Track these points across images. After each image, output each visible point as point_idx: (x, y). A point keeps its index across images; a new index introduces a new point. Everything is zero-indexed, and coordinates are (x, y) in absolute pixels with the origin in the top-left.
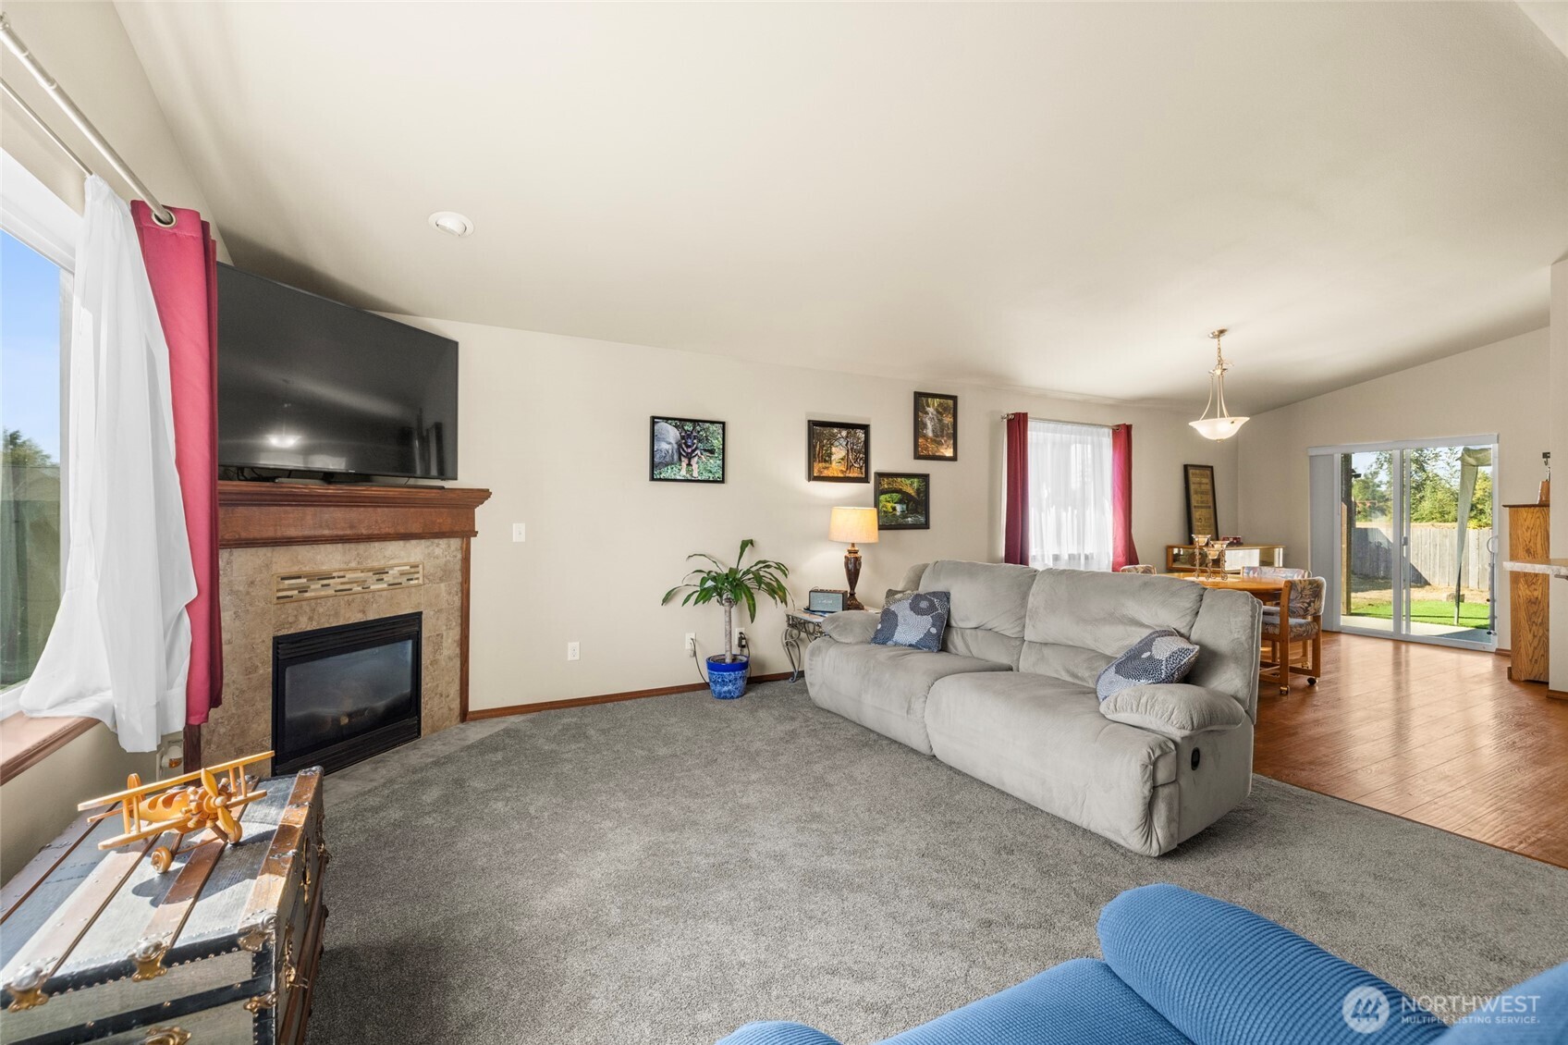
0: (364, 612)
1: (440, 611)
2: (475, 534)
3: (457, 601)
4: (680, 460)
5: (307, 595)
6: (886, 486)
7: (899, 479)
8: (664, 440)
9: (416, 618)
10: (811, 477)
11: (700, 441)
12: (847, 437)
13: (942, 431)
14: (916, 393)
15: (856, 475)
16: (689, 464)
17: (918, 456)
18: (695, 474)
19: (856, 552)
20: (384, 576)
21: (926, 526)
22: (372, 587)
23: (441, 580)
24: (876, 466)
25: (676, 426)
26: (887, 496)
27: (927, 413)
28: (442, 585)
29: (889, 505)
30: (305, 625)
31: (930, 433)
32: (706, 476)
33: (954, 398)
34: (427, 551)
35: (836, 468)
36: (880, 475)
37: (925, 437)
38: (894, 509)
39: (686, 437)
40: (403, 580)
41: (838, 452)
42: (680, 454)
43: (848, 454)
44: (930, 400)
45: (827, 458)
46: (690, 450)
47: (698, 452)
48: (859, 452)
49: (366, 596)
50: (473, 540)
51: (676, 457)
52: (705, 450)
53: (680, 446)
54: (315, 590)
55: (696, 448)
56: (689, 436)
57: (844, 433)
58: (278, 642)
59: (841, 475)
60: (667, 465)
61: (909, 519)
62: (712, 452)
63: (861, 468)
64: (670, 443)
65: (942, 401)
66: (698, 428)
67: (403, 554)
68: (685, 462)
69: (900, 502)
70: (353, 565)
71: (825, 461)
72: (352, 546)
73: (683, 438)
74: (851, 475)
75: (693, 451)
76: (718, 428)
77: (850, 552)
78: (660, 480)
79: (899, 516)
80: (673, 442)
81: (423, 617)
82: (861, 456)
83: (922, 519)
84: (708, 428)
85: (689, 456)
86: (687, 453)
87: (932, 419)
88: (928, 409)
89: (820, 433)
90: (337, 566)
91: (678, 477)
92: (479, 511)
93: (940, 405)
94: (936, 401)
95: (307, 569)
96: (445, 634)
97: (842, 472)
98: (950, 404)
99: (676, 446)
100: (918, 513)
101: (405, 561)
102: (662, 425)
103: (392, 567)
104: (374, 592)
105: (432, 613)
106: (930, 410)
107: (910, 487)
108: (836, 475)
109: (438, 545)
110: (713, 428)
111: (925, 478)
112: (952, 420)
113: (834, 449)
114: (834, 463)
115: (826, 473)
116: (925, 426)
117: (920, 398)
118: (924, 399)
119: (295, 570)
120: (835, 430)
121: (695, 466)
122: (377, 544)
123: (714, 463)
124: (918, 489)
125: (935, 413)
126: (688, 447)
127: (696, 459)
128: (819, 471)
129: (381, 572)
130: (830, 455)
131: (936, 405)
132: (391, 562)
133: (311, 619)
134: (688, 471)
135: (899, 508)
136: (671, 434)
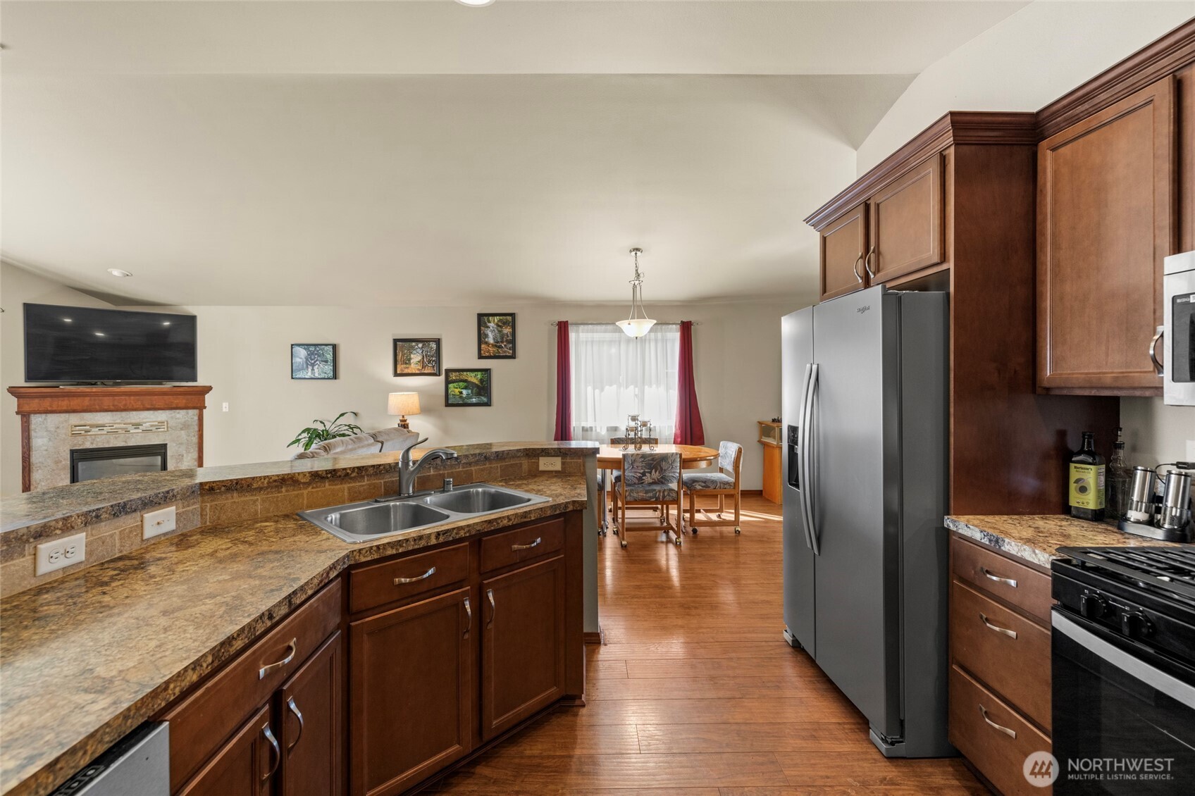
0: (126, 442)
1: (181, 444)
2: (205, 408)
3: (195, 440)
4: (307, 367)
5: (89, 433)
6: (454, 378)
7: (465, 373)
8: (298, 357)
9: (164, 446)
10: (396, 374)
11: (319, 356)
12: (422, 347)
13: (502, 338)
14: (478, 314)
15: (429, 371)
16: (313, 370)
17: (480, 357)
18: (317, 375)
19: (405, 421)
20: (140, 427)
21: (488, 404)
22: (131, 431)
23: (181, 429)
24: (446, 365)
25: (305, 349)
26: (455, 384)
27: (488, 327)
28: (183, 432)
29: (457, 391)
30: (88, 445)
31: (491, 340)
32: (323, 376)
33: (513, 315)
34: (170, 416)
35: (414, 367)
36: (448, 371)
37: (487, 343)
38: (461, 393)
39: (311, 354)
40: (154, 428)
41: (416, 358)
42: (307, 364)
43: (423, 358)
44: (490, 318)
45: (407, 361)
46: (313, 362)
47: (318, 362)
48: (432, 356)
49: (127, 435)
50: (204, 410)
51: (305, 366)
52: (322, 361)
53: (307, 359)
54: (94, 431)
55: (317, 360)
56: (312, 354)
57: (420, 345)
58: (73, 452)
59: (417, 372)
60: (300, 370)
61: (474, 400)
62: (326, 362)
63: (433, 367)
64: (301, 358)
65: (501, 318)
66: (318, 349)
67: (152, 417)
68: (310, 368)
69: (466, 388)
70: (119, 421)
71: (406, 363)
72: (118, 413)
73: (308, 355)
74: (426, 372)
75: (315, 362)
76: (330, 348)
77: (401, 421)
78: (296, 378)
79: (465, 398)
80: (303, 357)
81: (168, 446)
82: (434, 359)
83: (485, 400)
84: (324, 349)
85: (313, 365)
86: (312, 363)
87: (492, 331)
88: (489, 324)
89: (401, 346)
90: (108, 422)
91: (307, 377)
92: (207, 396)
93: (500, 321)
94: (496, 319)
95: (88, 423)
96: (185, 455)
97: (419, 369)
98: (509, 320)
99: (305, 360)
100: (481, 395)
101: (154, 420)
102: (297, 349)
103: (145, 423)
104: (132, 433)
105: (175, 445)
106: (491, 325)
107: (474, 378)
108: (414, 372)
109: (179, 413)
110: (326, 348)
111: (487, 371)
112: (511, 330)
113: (412, 356)
114: (412, 365)
115: (406, 371)
116: (487, 336)
117: (482, 319)
118: (486, 318)
119: (82, 423)
120: (414, 344)
121: (316, 370)
122: (134, 412)
123: (328, 369)
124: (481, 379)
125: (495, 326)
126: (312, 360)
127: (317, 366)
128: (402, 370)
129: (137, 425)
130: (410, 360)
131: (496, 321)
132: (145, 420)
133: (92, 443)
134: (312, 373)
135: (465, 392)
136: (302, 353)
